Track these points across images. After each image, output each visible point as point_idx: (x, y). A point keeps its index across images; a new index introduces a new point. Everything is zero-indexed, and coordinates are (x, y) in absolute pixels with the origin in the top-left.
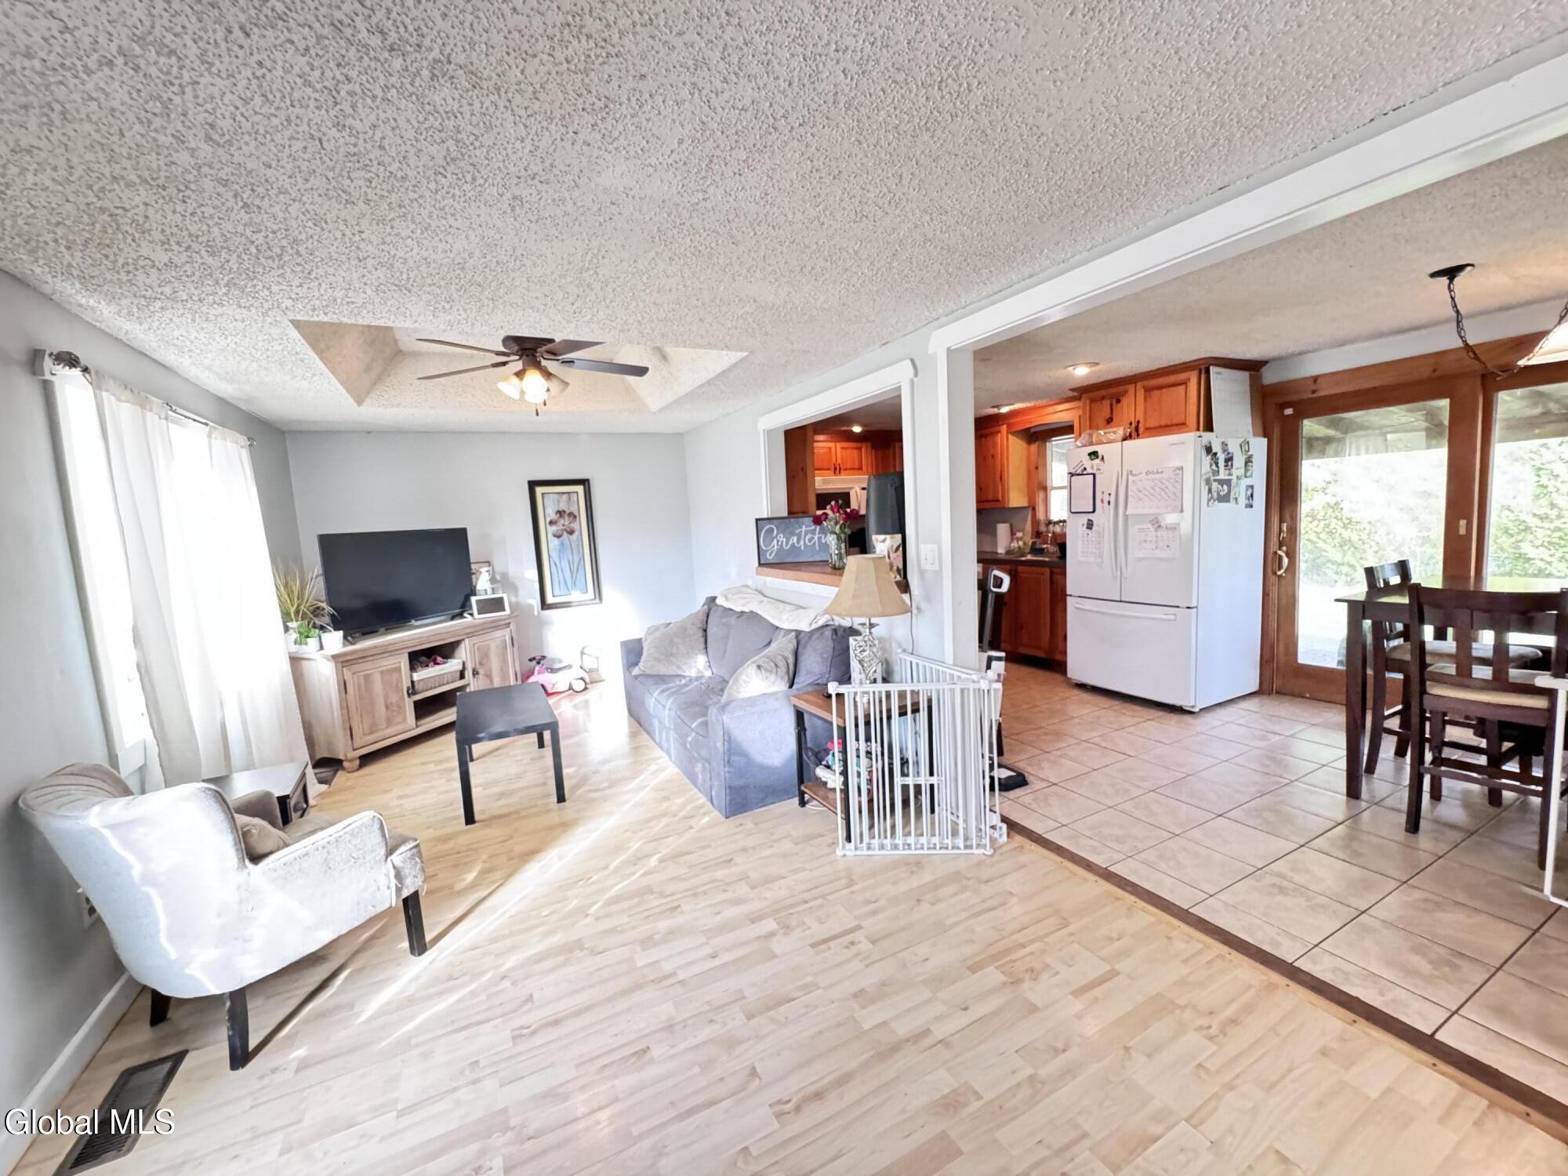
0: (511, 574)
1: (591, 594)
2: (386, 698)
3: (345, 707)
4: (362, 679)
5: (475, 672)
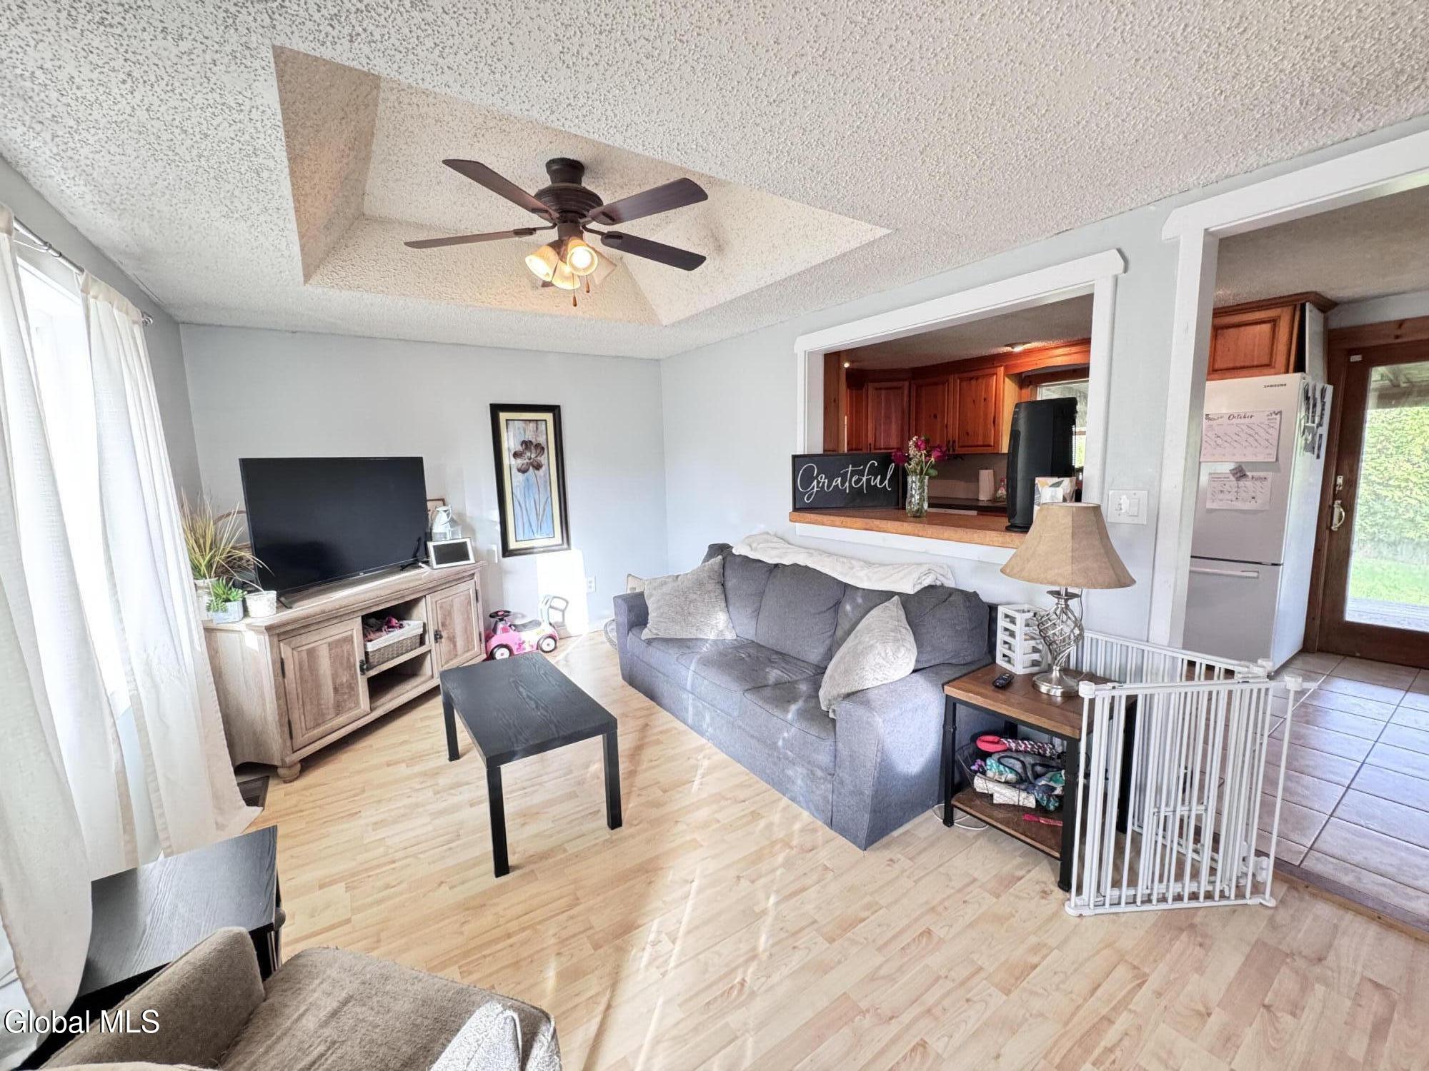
0: (467, 515)
1: (558, 539)
2: (335, 676)
3: (282, 695)
4: (304, 655)
5: (438, 636)
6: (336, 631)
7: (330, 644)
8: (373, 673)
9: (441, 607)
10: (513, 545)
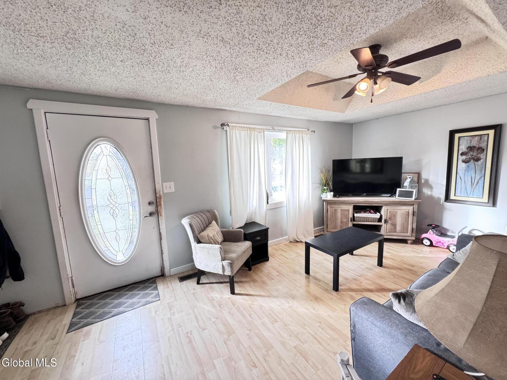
0: (430, 180)
1: (485, 200)
2: (341, 219)
3: (326, 217)
4: (334, 210)
5: (386, 221)
6: (345, 207)
7: (341, 210)
8: (355, 223)
9: (390, 212)
10: (452, 197)
